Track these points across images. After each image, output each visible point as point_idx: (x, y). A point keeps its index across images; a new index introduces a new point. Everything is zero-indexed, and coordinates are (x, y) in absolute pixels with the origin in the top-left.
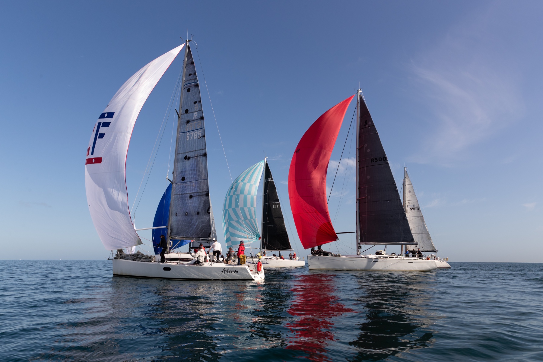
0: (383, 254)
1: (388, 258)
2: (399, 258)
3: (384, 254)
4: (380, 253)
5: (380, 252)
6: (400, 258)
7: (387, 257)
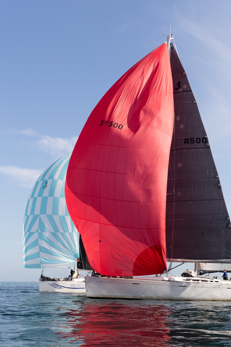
0: (193, 275)
1: (200, 281)
2: (214, 282)
3: (195, 276)
4: (189, 275)
5: (189, 273)
6: (216, 282)
7: (198, 280)
